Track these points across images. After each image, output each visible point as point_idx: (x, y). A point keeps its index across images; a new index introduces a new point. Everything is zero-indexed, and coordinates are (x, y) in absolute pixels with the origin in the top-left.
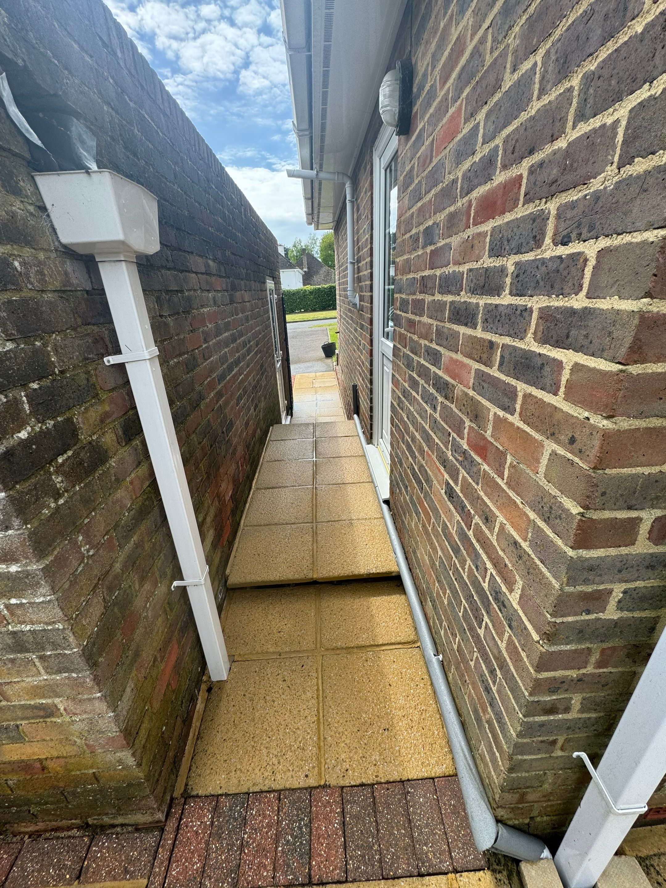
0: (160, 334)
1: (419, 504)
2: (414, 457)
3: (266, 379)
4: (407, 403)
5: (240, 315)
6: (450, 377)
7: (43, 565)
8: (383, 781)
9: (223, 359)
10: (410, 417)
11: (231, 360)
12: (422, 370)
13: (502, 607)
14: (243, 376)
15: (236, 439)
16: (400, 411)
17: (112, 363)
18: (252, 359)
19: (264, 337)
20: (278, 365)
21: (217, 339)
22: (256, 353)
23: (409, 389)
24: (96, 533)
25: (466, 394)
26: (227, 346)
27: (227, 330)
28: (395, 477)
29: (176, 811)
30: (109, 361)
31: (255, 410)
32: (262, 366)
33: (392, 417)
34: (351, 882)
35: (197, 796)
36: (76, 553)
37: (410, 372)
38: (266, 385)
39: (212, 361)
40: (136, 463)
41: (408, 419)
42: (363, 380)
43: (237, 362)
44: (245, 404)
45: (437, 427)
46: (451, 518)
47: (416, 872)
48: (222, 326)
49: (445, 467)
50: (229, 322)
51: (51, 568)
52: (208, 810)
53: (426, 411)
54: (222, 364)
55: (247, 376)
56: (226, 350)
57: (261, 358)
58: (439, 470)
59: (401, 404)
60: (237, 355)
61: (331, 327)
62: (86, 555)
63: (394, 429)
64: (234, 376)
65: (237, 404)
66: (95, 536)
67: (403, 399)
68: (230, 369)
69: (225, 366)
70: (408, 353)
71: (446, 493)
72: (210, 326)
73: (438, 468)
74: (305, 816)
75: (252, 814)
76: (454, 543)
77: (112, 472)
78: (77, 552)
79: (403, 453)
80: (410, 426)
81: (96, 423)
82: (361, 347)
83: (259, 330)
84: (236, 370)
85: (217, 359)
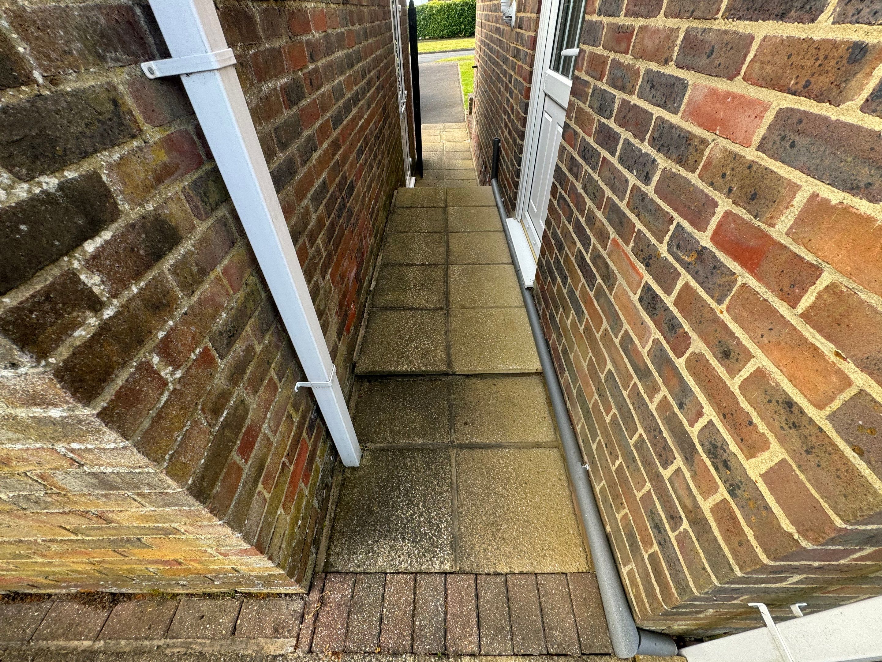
0: (241, 34)
1: (585, 303)
2: (586, 243)
3: (389, 127)
4: (586, 167)
5: (357, 27)
6: (702, 126)
7: (98, 409)
8: (516, 572)
9: (338, 93)
10: (590, 188)
11: (348, 96)
12: (630, 115)
13: (721, 466)
14: (363, 120)
15: (358, 206)
16: (571, 178)
17: (158, 75)
18: (373, 98)
19: (387, 67)
20: (403, 109)
21: (329, 59)
22: (378, 90)
23: (595, 146)
24: (181, 349)
25: (736, 157)
26: (342, 73)
27: (341, 47)
28: (548, 262)
29: (318, 584)
30: (151, 71)
31: (378, 168)
32: (384, 109)
33: (554, 185)
34: (484, 655)
35: (338, 572)
36: (152, 381)
37: (603, 120)
38: (390, 136)
39: (323, 94)
40: (228, 244)
41: (586, 191)
42: (510, 133)
43: (356, 100)
44: (366, 161)
45: (645, 207)
46: (643, 334)
47: (544, 652)
48: (334, 39)
49: (647, 266)
50: (342, 34)
51: (113, 410)
52: (349, 585)
53: (627, 181)
54: (337, 100)
55: (368, 121)
56: (342, 78)
57: (384, 97)
58: (635, 268)
59: (575, 169)
60: (355, 88)
61: (462, 62)
62: (170, 379)
63: (555, 203)
64: (353, 119)
65: (358, 160)
66: (179, 353)
67: (581, 161)
68: (347, 109)
69: (340, 104)
70: (606, 87)
71: (641, 300)
72: (317, 35)
73: (632, 264)
74: (441, 597)
75: (390, 591)
76: (641, 364)
77: (192, 260)
78: (154, 379)
79: (566, 234)
80: (587, 200)
81: (147, 182)
82: (511, 86)
83: (380, 55)
84: (354, 111)
85: (329, 90)
